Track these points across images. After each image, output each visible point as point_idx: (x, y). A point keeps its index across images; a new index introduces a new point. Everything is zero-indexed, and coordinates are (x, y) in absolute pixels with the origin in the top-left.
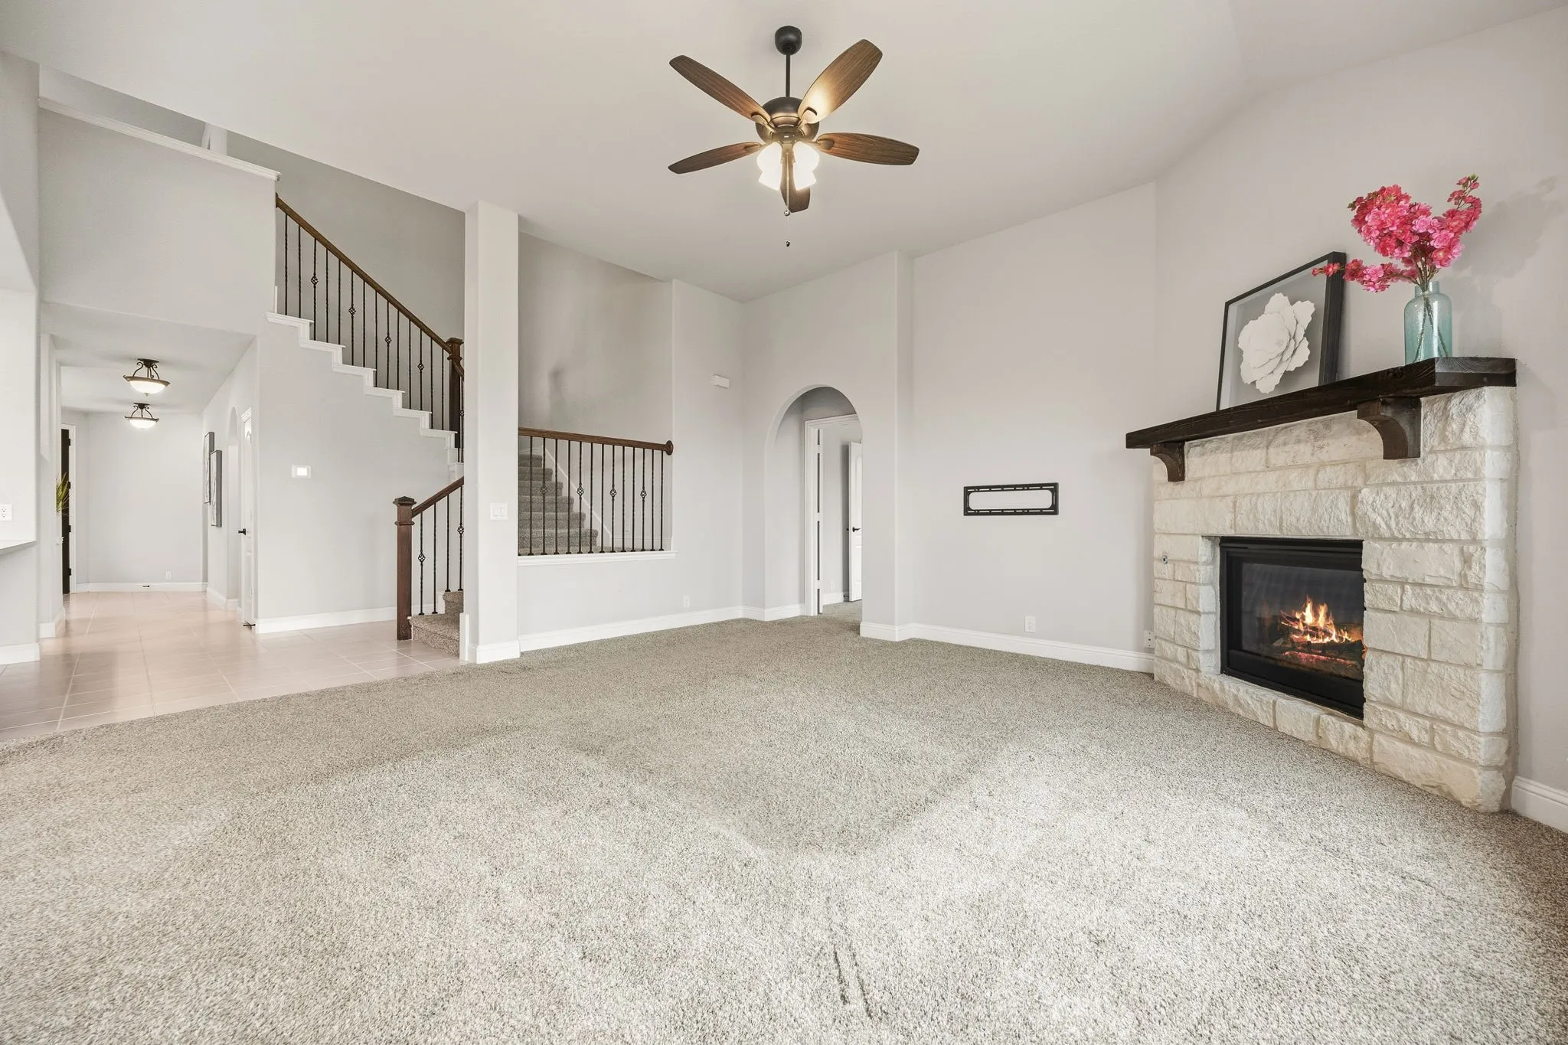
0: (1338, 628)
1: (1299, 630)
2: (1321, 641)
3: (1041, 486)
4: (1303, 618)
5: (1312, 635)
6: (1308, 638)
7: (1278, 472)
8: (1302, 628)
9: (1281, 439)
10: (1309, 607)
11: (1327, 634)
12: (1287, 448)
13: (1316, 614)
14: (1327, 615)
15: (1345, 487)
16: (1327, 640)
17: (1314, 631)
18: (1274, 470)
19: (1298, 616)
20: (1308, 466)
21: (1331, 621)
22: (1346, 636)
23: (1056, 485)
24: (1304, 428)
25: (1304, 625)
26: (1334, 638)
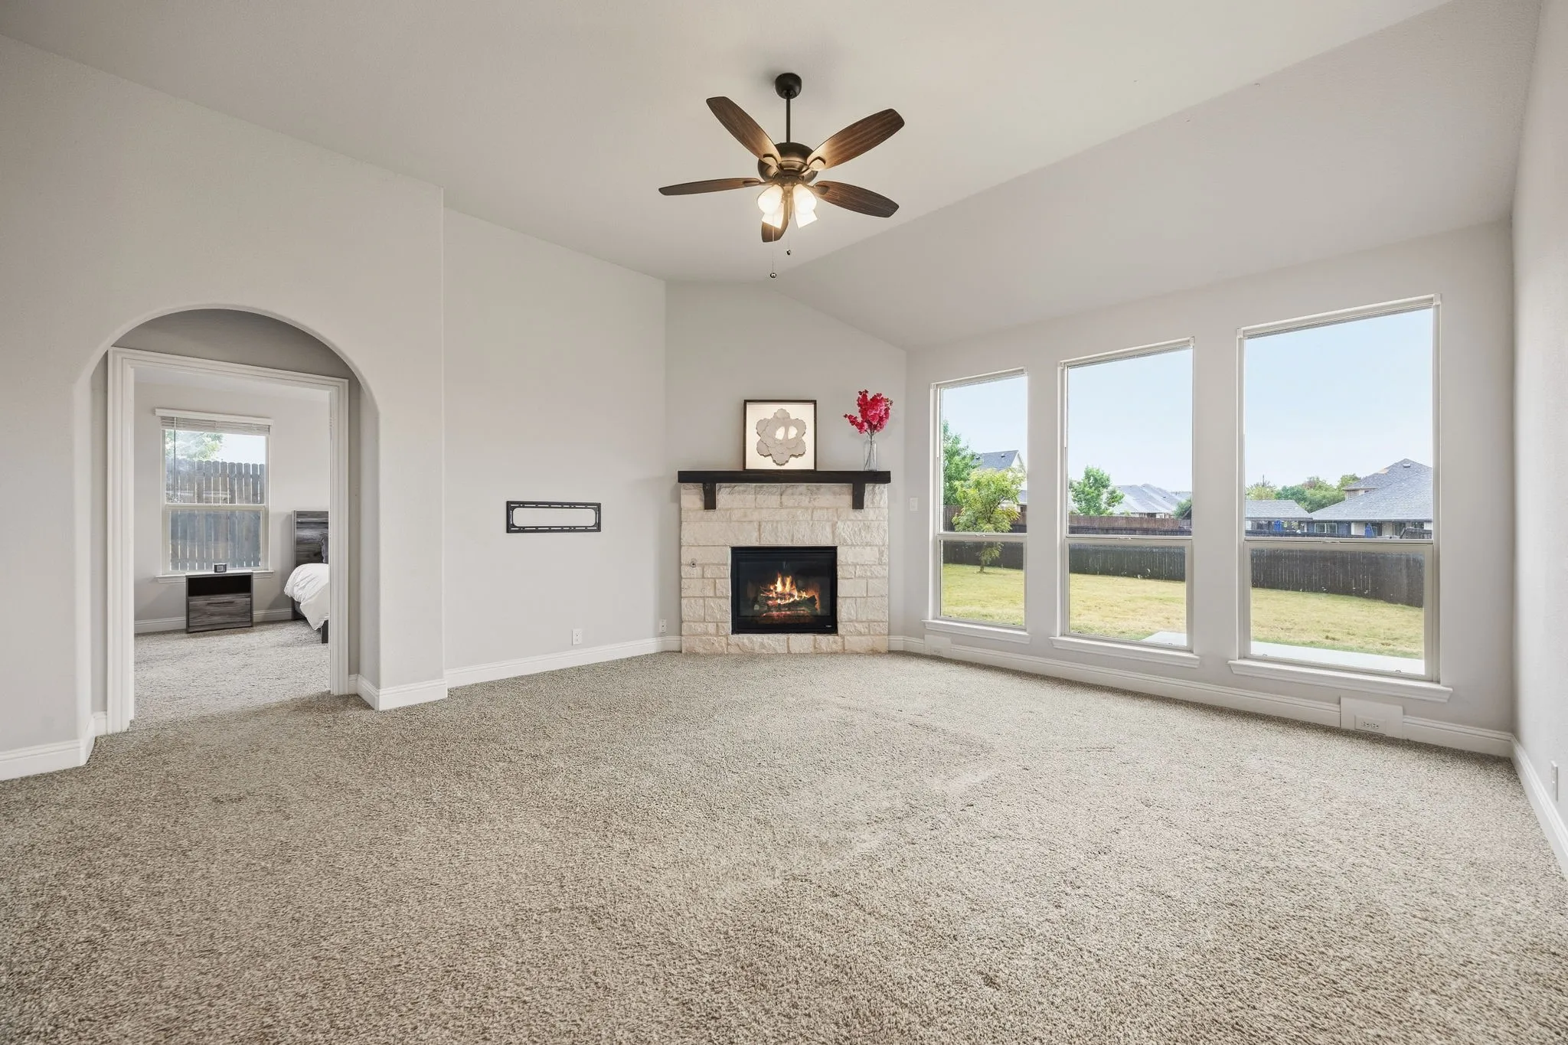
0: (799, 591)
1: (773, 597)
2: (787, 602)
3: (586, 505)
4: (775, 588)
5: (781, 599)
6: (779, 601)
7: (788, 510)
8: (774, 595)
9: (789, 491)
10: (779, 579)
11: (791, 595)
12: (795, 497)
13: (784, 585)
14: (792, 584)
15: (828, 520)
16: (792, 600)
17: (782, 596)
18: (787, 508)
19: (772, 588)
20: (807, 508)
21: (794, 587)
22: (804, 595)
23: (599, 505)
24: (805, 487)
25: (776, 593)
26: (796, 598)
